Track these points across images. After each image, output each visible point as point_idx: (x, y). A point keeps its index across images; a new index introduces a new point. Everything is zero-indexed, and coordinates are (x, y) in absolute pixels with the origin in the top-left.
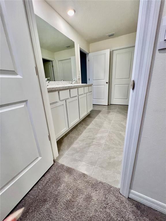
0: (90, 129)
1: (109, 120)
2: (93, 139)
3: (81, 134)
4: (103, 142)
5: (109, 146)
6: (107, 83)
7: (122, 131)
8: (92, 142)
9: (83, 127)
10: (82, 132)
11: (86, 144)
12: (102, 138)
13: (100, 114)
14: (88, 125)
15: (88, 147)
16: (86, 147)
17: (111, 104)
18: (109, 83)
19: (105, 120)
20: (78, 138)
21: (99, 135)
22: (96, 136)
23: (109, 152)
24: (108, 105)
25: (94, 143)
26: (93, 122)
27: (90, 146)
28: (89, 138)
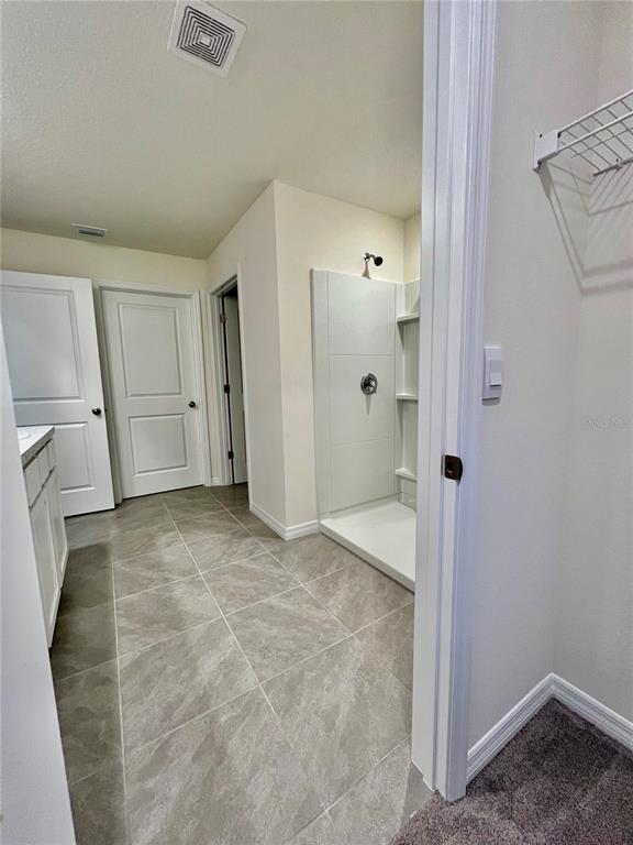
0: (137, 664)
1: (184, 573)
2: (203, 702)
3: (113, 733)
4: (249, 680)
5: (286, 679)
8: (213, 719)
9: (82, 683)
10: (110, 714)
11: (196, 758)
12: (229, 669)
13: (116, 564)
14: (105, 654)
15: (220, 762)
16: (212, 771)
17: (124, 500)
19: (166, 580)
20: (117, 770)
21: (209, 666)
22: (198, 679)
23: (303, 703)
24: (117, 505)
25: (223, 719)
26: (119, 623)
27: (221, 755)
28: (177, 715)
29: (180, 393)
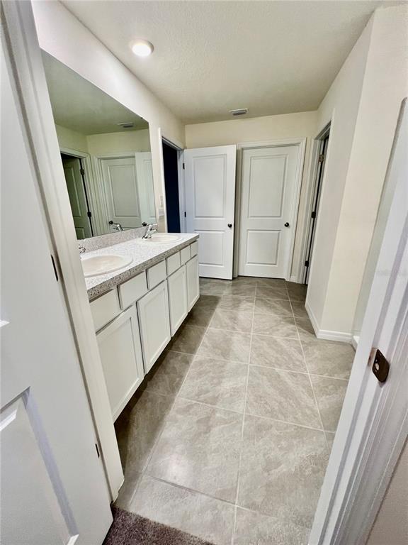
0: (201, 363)
1: (244, 329)
2: (214, 400)
3: (178, 385)
4: (240, 407)
5: (259, 422)
6: (230, 226)
7: (280, 366)
8: (214, 411)
9: (180, 358)
10: (181, 377)
11: (198, 422)
12: (236, 392)
13: (218, 310)
14: (192, 350)
15: (206, 433)
16: (200, 434)
17: (239, 276)
18: (236, 226)
19: (234, 328)
20: (172, 401)
21: (227, 385)
22: (218, 387)
23: (261, 443)
24: (234, 278)
25: (218, 415)
26: (204, 339)
27: (208, 430)
28: (202, 397)
29: (280, 217)
